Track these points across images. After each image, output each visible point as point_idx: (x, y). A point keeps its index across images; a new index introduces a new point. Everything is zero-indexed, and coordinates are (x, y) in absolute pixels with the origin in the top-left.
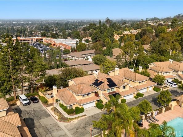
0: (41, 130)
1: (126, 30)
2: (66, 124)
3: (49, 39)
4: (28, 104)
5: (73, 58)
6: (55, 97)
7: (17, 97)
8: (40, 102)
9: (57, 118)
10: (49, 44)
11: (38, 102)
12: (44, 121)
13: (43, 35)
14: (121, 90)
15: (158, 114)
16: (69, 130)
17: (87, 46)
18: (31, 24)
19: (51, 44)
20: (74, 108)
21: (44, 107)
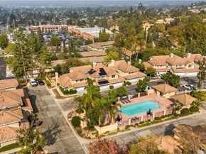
0: (41, 103)
1: (161, 19)
2: (60, 100)
3: (74, 27)
4: (36, 85)
5: (93, 49)
6: (57, 82)
7: (28, 80)
8: (46, 85)
9: (55, 96)
10: (73, 33)
11: (44, 84)
12: (45, 98)
13: (69, 23)
14: (110, 78)
15: (133, 97)
16: (61, 104)
17: (111, 36)
18: (60, 9)
19: (75, 33)
20: (69, 90)
21: (48, 89)
